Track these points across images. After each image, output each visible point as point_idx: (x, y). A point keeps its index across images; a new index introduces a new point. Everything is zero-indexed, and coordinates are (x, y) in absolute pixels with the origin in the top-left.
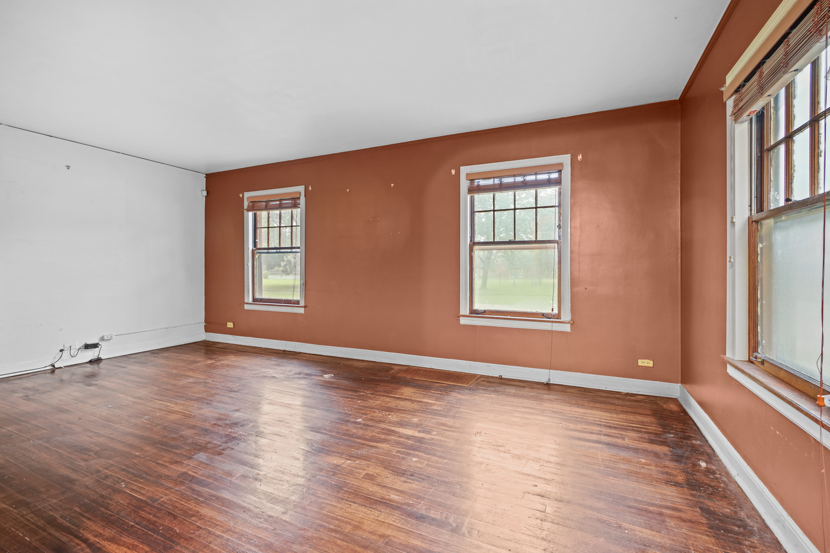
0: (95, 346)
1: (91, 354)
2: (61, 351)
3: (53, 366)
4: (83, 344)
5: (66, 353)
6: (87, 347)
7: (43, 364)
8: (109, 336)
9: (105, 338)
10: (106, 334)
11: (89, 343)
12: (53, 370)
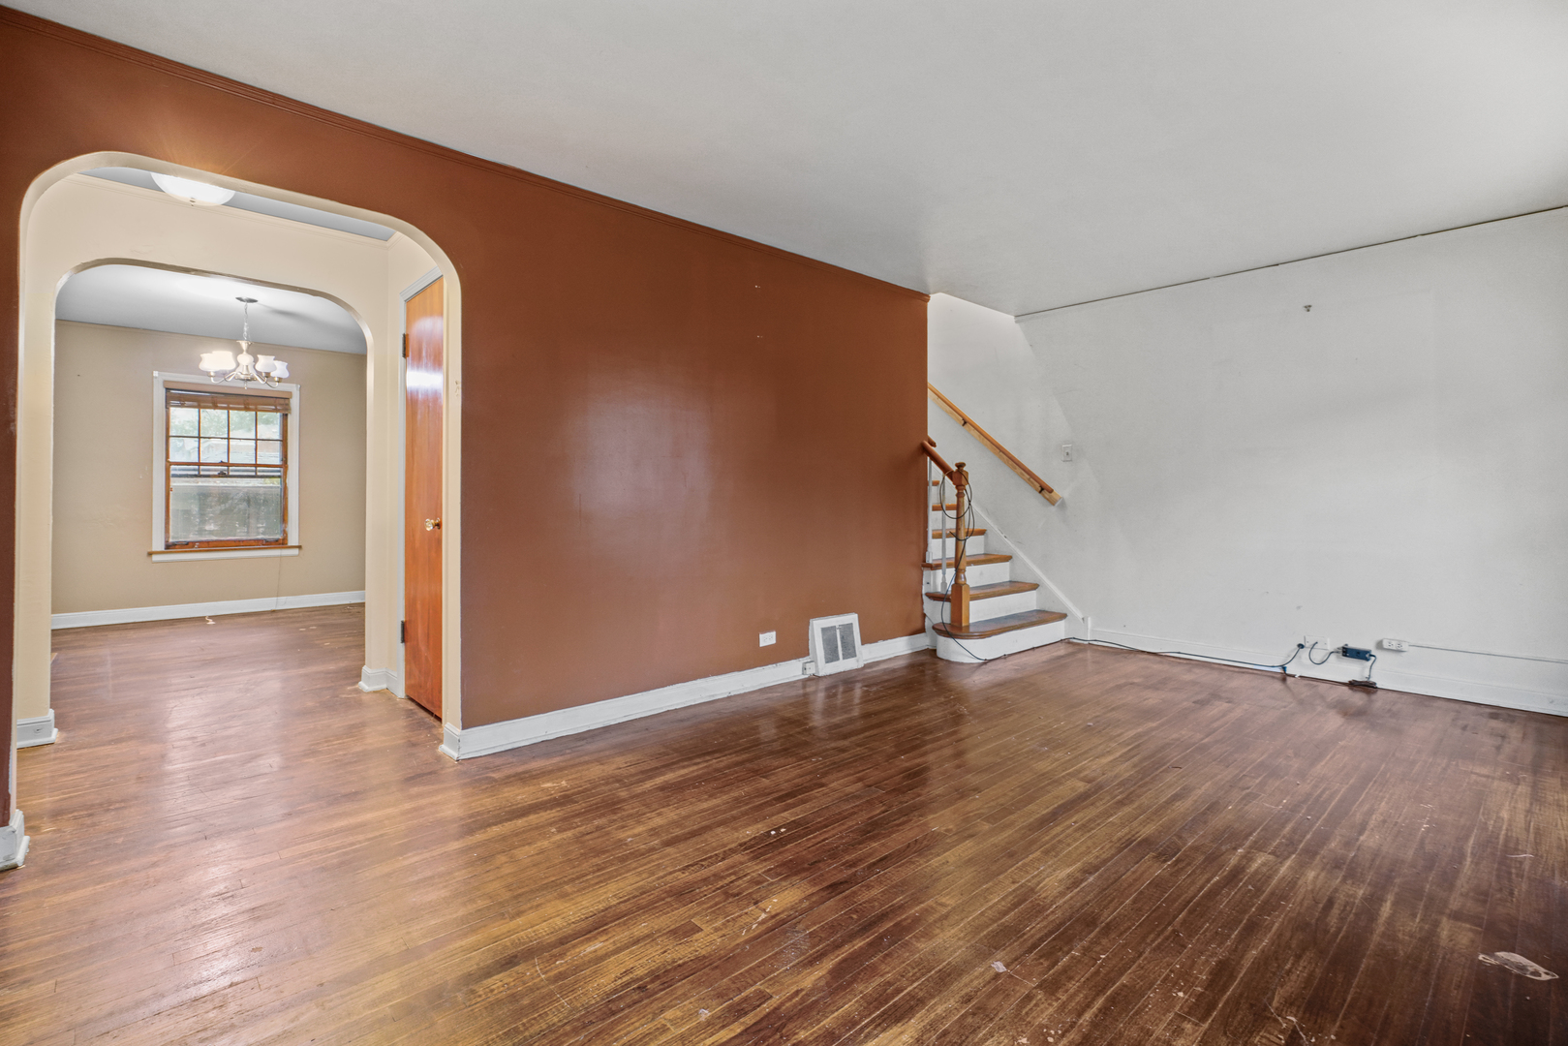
0: (1361, 655)
1: (1354, 670)
2: (1301, 646)
3: (1284, 668)
4: (1342, 645)
5: (1304, 653)
6: (1347, 652)
7: (1269, 658)
8: (1393, 643)
9: (1386, 645)
10: (1389, 637)
11: (1353, 645)
12: (1284, 677)
